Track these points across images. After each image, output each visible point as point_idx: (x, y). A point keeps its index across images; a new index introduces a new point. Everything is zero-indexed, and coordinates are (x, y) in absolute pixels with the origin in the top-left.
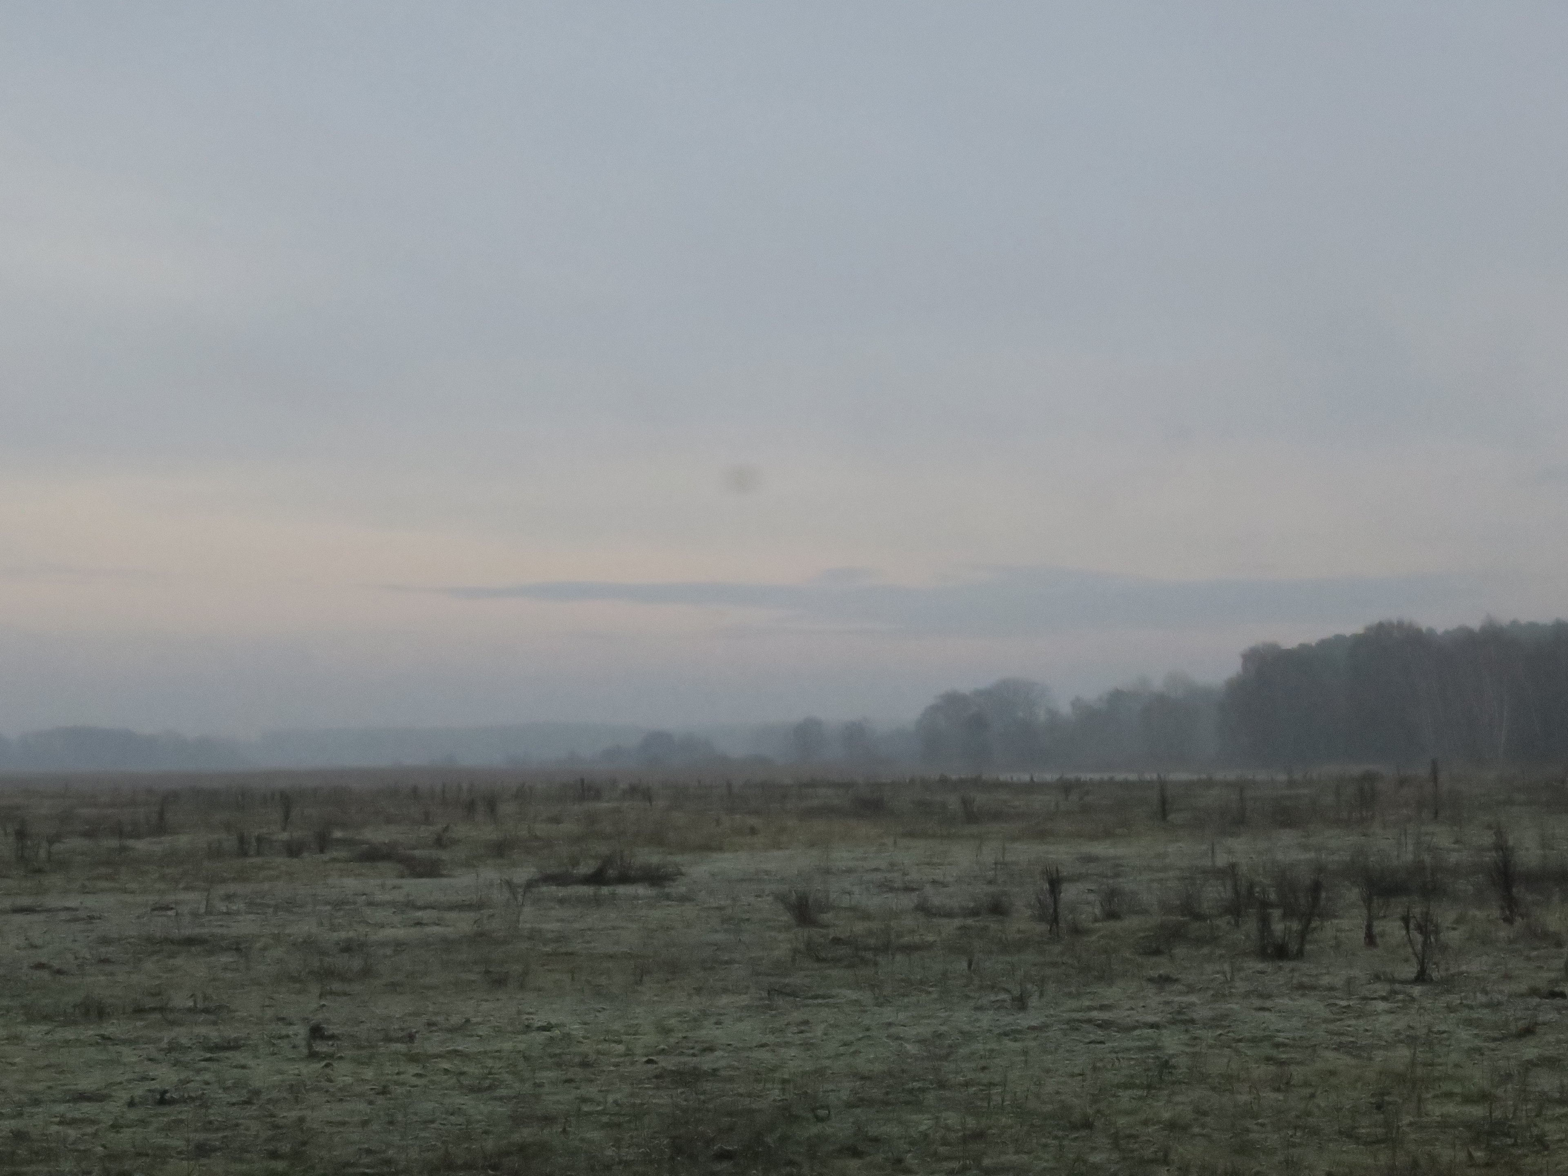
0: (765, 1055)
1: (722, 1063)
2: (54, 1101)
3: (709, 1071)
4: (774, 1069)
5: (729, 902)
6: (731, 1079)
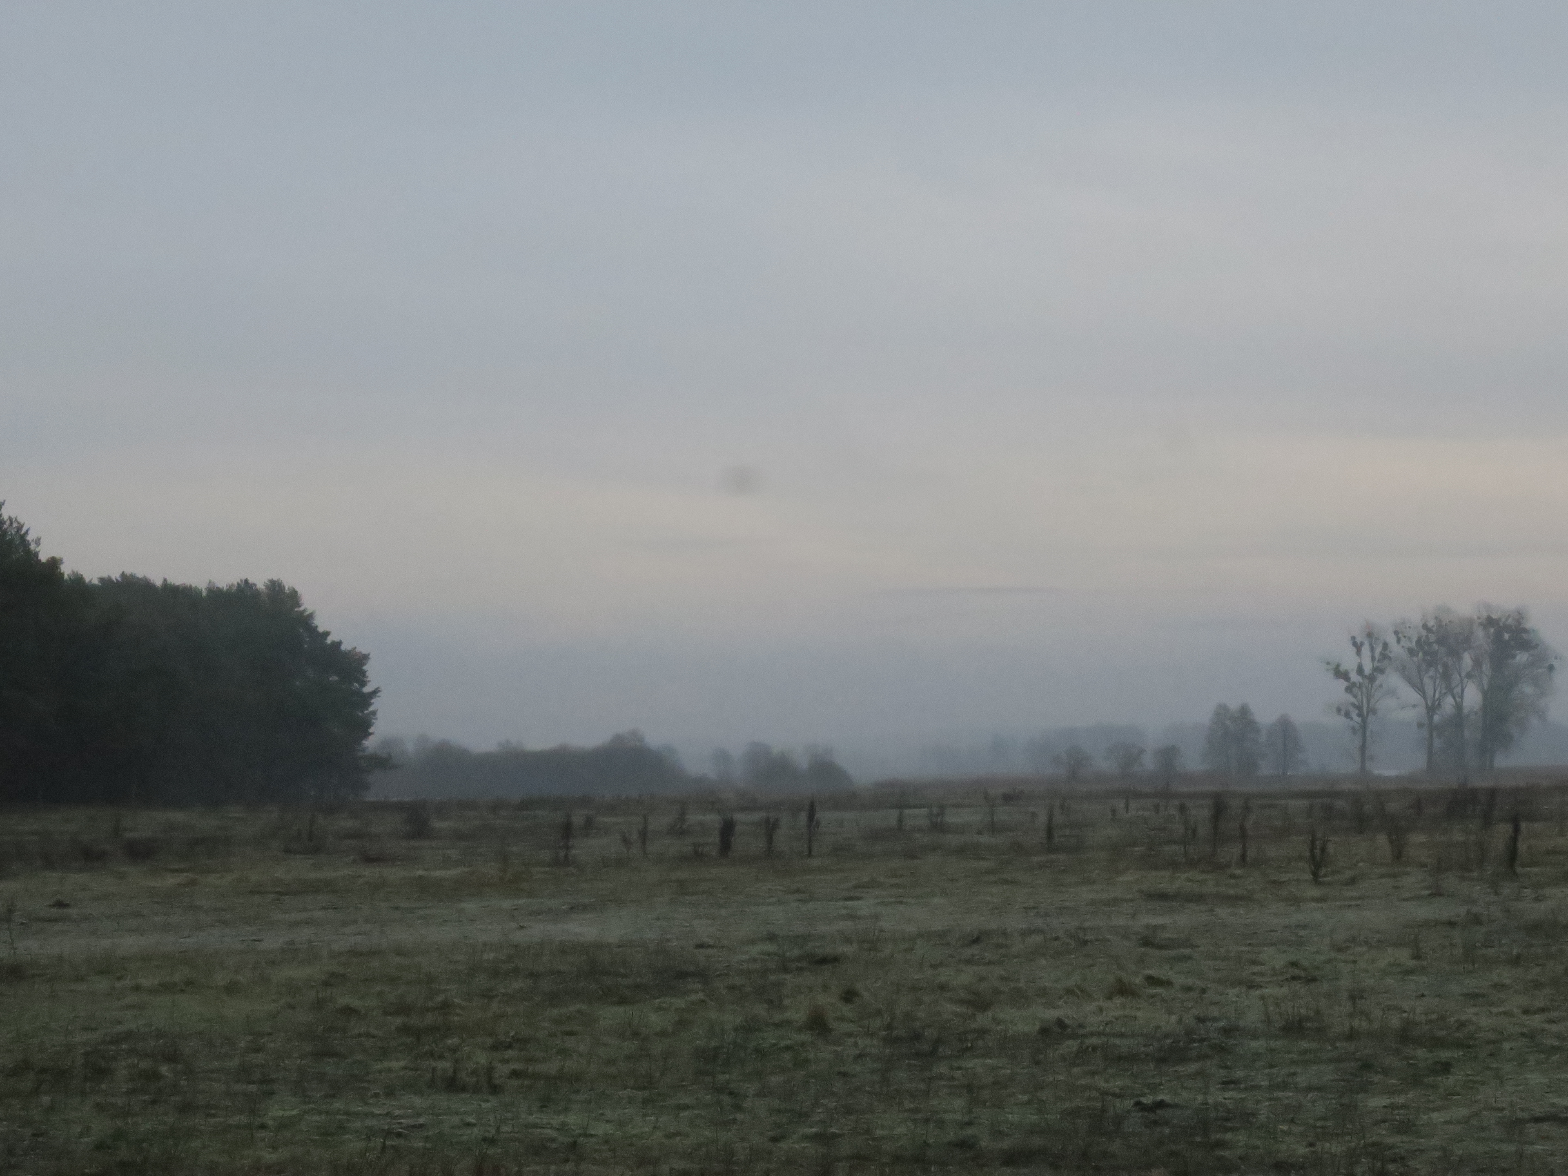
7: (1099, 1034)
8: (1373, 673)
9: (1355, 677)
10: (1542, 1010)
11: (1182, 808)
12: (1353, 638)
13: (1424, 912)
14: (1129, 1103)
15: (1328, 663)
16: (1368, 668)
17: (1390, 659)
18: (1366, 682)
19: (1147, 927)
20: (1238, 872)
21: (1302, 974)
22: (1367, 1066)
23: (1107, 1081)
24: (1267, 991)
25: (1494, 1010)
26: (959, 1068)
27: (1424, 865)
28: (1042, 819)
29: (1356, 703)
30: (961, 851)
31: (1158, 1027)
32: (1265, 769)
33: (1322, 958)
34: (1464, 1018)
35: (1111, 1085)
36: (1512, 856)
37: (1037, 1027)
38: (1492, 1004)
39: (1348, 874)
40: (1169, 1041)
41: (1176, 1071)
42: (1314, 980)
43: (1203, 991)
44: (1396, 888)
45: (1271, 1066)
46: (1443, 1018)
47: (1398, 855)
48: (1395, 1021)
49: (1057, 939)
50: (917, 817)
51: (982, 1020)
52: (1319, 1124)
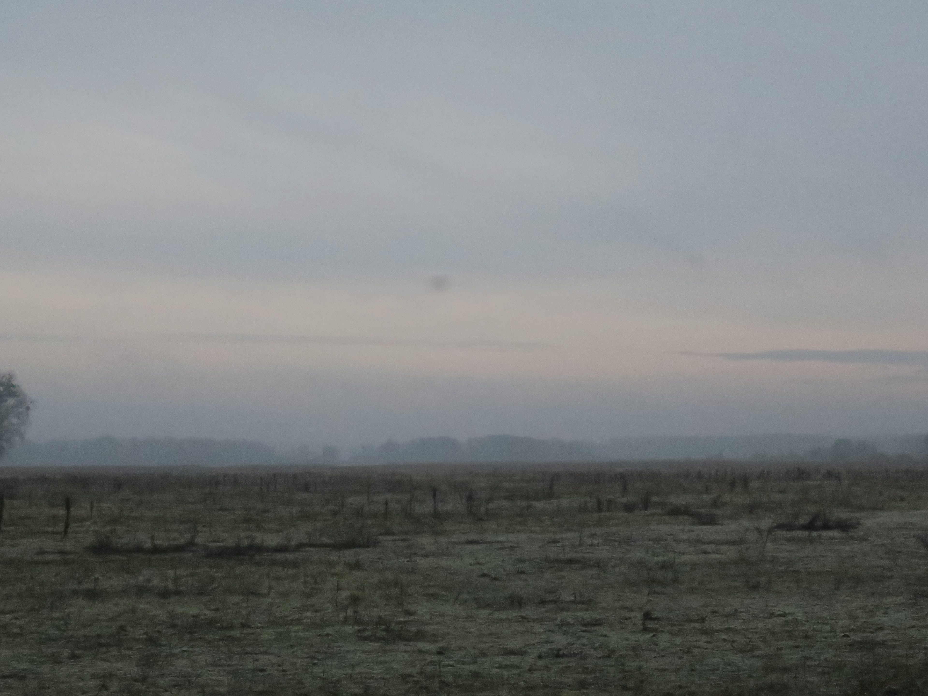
0: (915, 633)
1: (888, 637)
2: (495, 655)
3: (881, 642)
4: (919, 641)
5: (889, 541)
6: (894, 647)
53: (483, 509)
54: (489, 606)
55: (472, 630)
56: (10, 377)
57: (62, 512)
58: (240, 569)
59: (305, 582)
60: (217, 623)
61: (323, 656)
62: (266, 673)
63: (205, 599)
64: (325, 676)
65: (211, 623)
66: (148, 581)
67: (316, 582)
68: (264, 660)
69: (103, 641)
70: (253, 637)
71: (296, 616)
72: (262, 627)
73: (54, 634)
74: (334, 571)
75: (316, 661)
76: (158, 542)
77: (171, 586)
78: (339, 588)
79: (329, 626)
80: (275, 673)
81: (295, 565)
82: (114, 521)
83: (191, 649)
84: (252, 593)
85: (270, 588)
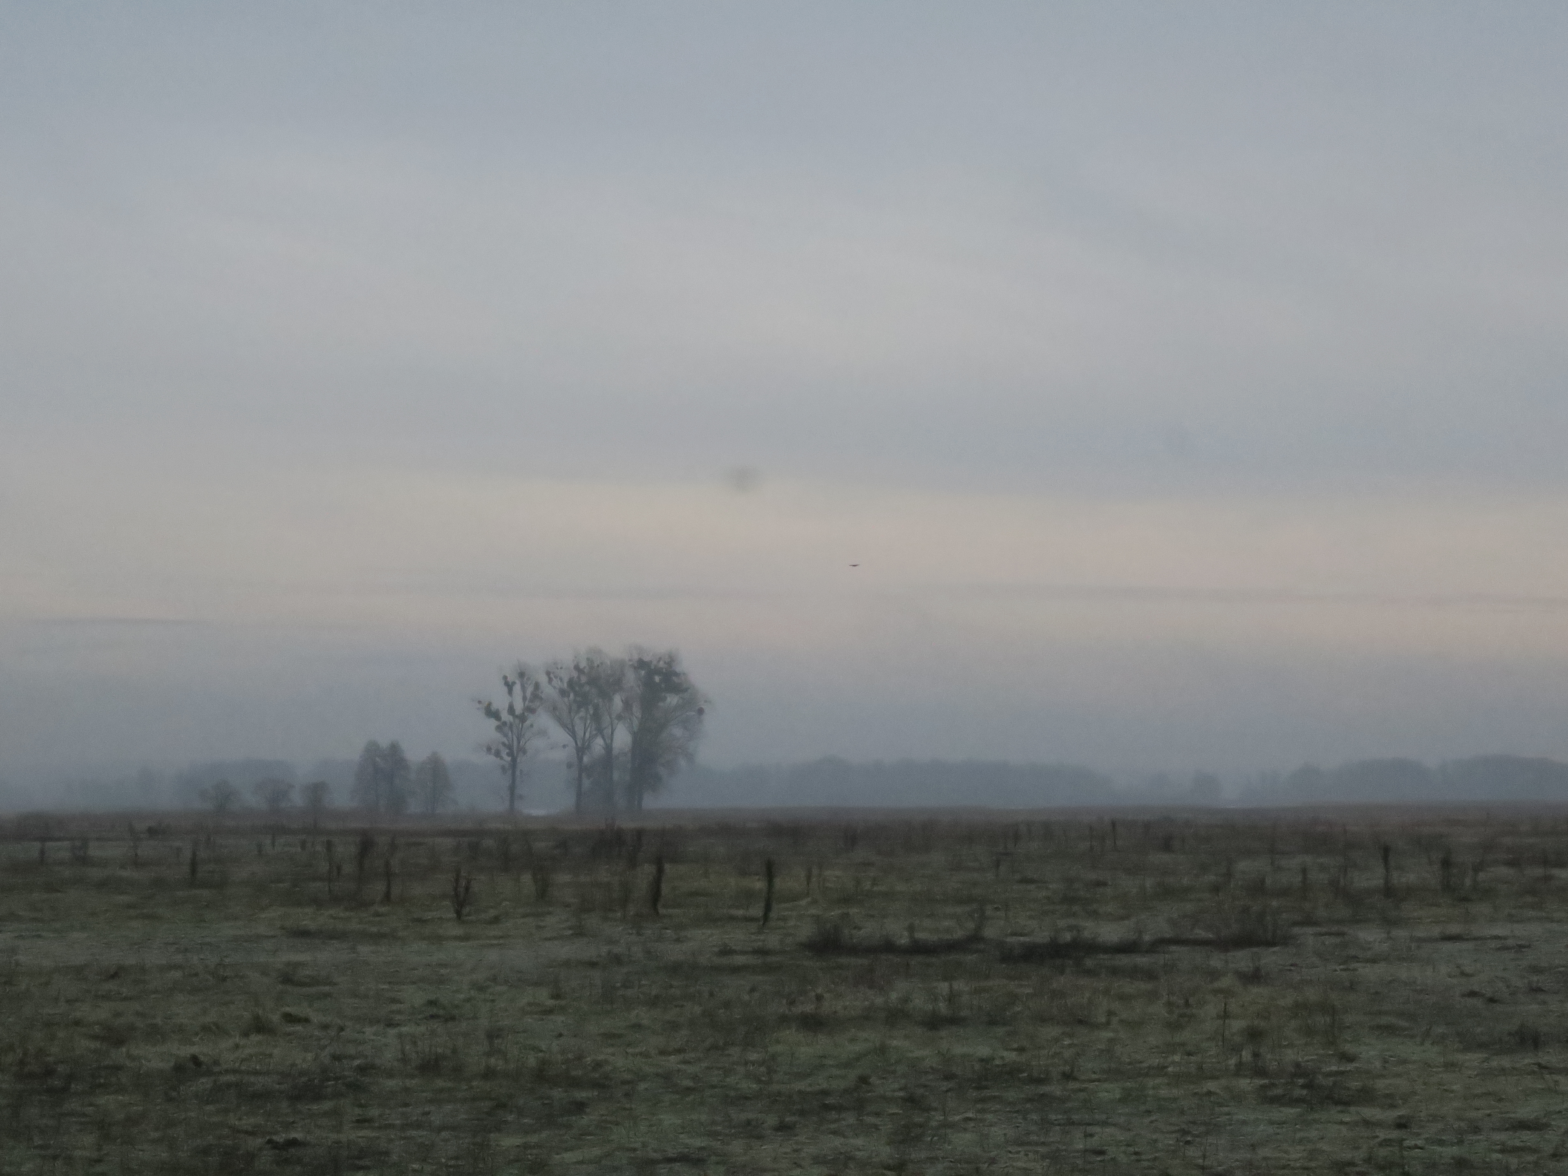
7: (235, 1071)
8: (523, 713)
9: (505, 717)
10: (679, 1051)
11: (329, 845)
12: (505, 678)
13: (565, 951)
14: (259, 1141)
15: (480, 702)
16: (519, 707)
17: (541, 699)
18: (517, 721)
19: (288, 964)
20: (383, 909)
21: (441, 1012)
22: (501, 1106)
23: (240, 1119)
24: (404, 1029)
25: (630, 1050)
26: (91, 1105)
27: (568, 906)
28: (187, 854)
29: (506, 742)
30: (102, 885)
31: (293, 1065)
32: (414, 807)
33: (462, 996)
34: (601, 1057)
35: (244, 1122)
36: (655, 895)
37: (172, 1064)
38: (629, 1045)
39: (492, 913)
40: (304, 1079)
41: (309, 1109)
42: (453, 1018)
43: (342, 1029)
44: (539, 927)
45: (406, 1105)
46: (580, 1058)
47: (543, 894)
48: (532, 1061)
49: (196, 975)
50: (60, 850)
51: (119, 1055)
52: (452, 1162)
53: (1468, 882)
54: (1482, 1046)
55: (1455, 1087)
56: (671, 660)
57: (759, 884)
58: (1060, 982)
59: (1169, 1004)
60: (1022, 1071)
61: (1202, 1129)
62: (1107, 1157)
63: (1000, 1031)
64: (1207, 1163)
65: (1011, 1073)
66: (906, 1000)
67: (1187, 1004)
68: (1103, 1135)
69: (830, 1101)
70: (1082, 1095)
71: (1156, 1061)
72: (1099, 1080)
73: (749, 1088)
74: (1217, 985)
75: (1189, 1139)
76: (920, 935)
77: (943, 1008)
78: (1225, 1015)
79: (1214, 1078)
80: (1122, 1158)
81: (1150, 975)
82: (846, 900)
83: (979, 1116)
84: (1080, 1022)
85: (1110, 1013)
